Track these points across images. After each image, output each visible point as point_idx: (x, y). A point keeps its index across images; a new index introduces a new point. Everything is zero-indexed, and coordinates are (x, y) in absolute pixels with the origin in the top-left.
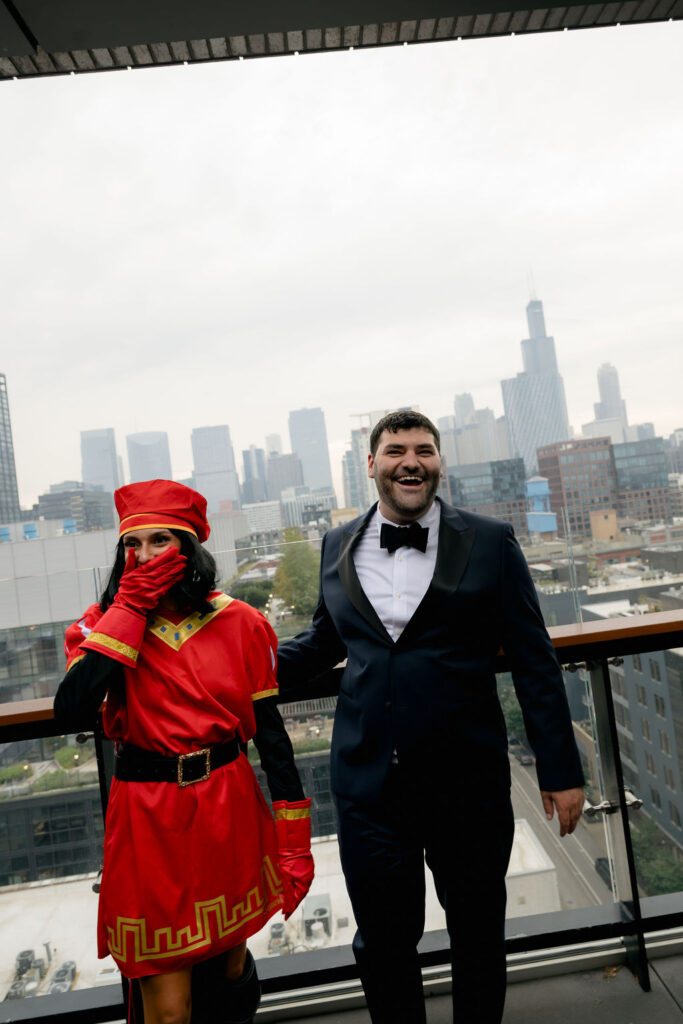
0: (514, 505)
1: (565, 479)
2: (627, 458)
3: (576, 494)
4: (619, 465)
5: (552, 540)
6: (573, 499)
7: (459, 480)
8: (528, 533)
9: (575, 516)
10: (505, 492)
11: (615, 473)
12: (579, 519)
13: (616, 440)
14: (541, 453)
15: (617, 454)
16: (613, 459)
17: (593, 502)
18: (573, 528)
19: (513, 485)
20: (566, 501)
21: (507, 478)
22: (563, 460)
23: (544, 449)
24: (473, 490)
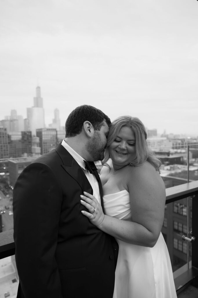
0: (28, 145)
1: (43, 139)
2: (61, 134)
3: (46, 143)
4: (58, 136)
5: (38, 155)
6: (45, 145)
7: (11, 136)
8: (32, 153)
9: (45, 149)
10: (25, 141)
11: (57, 138)
12: (46, 150)
13: (58, 129)
14: (37, 131)
15: (58, 133)
16: (57, 135)
17: (50, 145)
18: (44, 153)
19: (28, 139)
20: (43, 145)
21: (26, 137)
22: (43, 133)
23: (38, 129)
24: (15, 139)
